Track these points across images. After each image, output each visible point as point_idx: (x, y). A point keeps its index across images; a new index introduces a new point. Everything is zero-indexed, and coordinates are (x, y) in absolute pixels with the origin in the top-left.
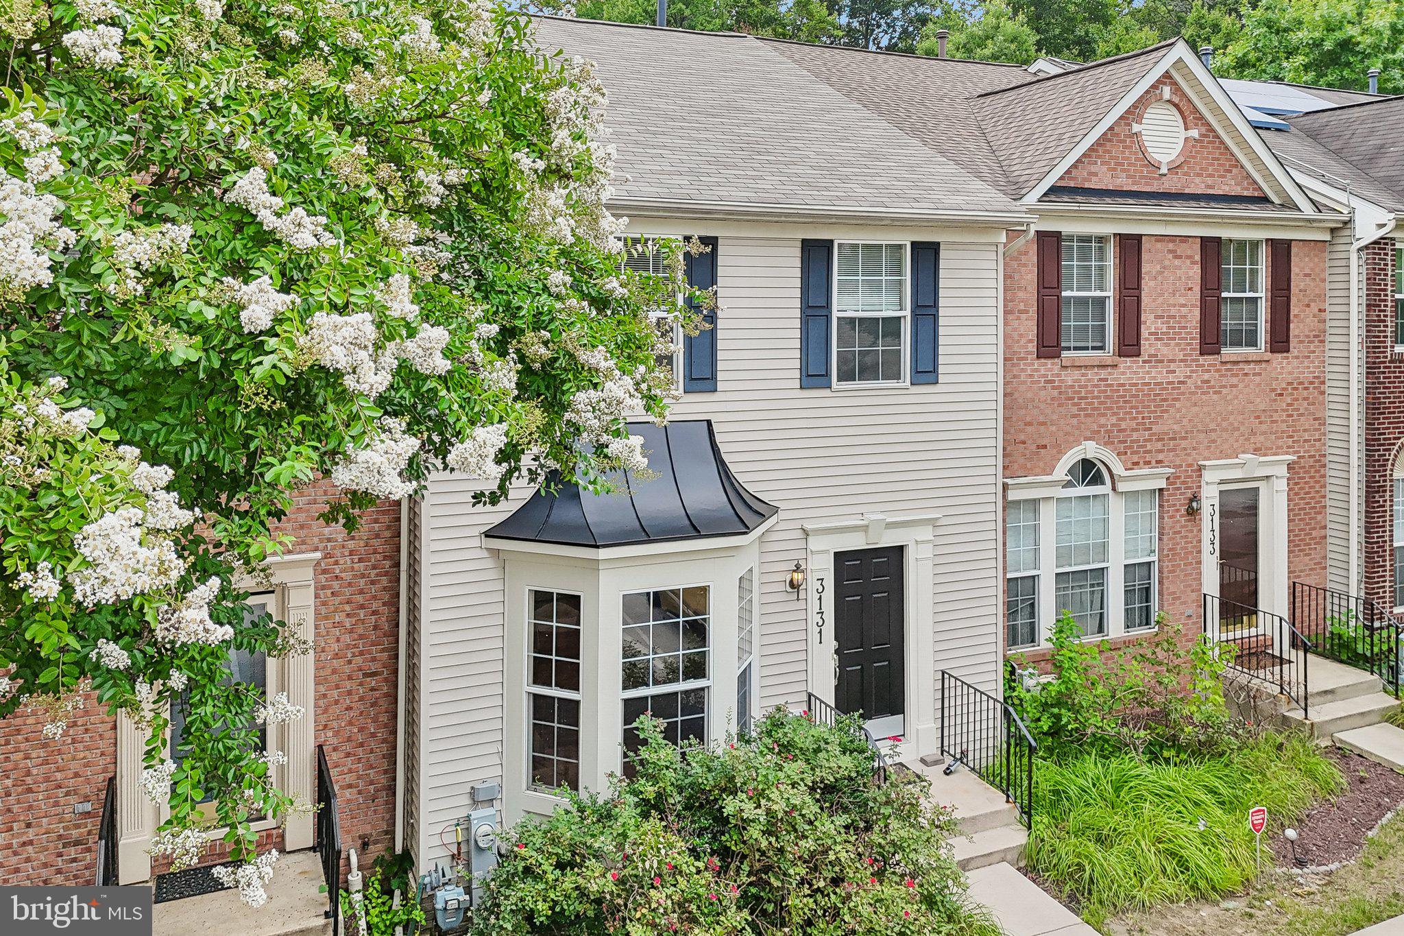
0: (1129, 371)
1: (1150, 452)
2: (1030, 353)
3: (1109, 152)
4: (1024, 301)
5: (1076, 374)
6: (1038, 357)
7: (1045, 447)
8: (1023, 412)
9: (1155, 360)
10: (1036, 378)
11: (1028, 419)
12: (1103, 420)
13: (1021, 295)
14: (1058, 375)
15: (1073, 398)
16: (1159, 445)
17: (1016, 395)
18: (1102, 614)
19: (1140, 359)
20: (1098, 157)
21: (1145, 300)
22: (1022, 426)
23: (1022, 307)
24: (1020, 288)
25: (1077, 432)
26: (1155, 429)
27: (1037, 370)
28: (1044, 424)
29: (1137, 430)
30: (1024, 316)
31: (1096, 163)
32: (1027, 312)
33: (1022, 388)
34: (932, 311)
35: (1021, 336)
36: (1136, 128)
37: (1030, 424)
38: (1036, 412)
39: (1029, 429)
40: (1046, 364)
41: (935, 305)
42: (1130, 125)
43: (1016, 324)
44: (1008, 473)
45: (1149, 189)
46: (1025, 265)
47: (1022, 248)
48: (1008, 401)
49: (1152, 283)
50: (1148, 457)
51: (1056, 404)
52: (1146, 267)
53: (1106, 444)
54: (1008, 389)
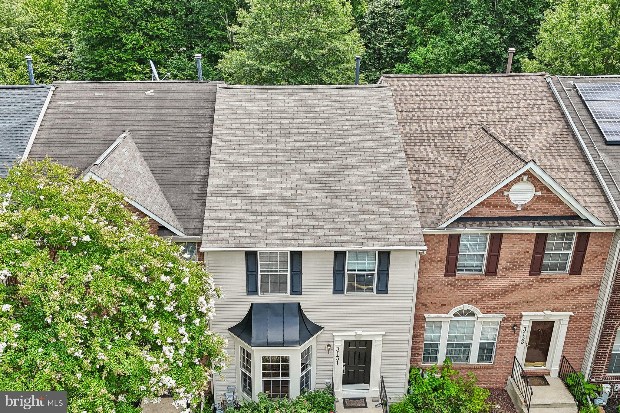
0: (490, 281)
1: (496, 308)
2: (442, 274)
3: (490, 203)
4: (441, 258)
5: (463, 282)
6: (445, 276)
7: (445, 305)
8: (436, 294)
9: (504, 277)
10: (443, 283)
11: (438, 296)
12: (474, 297)
13: (439, 255)
14: (454, 282)
15: (461, 289)
16: (502, 306)
18: (468, 357)
19: (496, 277)
20: (485, 205)
21: (502, 256)
22: (435, 298)
23: (439, 259)
24: (438, 253)
25: (461, 301)
26: (500, 301)
27: (444, 280)
28: (446, 297)
29: (491, 301)
30: (439, 263)
31: (482, 207)
32: (441, 261)
33: (437, 286)
34: (386, 272)
35: (438, 269)
36: (506, 193)
38: (442, 294)
39: (438, 299)
40: (449, 278)
41: (388, 270)
42: (503, 192)
43: (436, 265)
44: (427, 312)
45: (510, 216)
46: (442, 245)
47: (441, 239)
48: (429, 290)
49: (507, 250)
50: (495, 310)
51: (452, 291)
52: (503, 245)
53: (474, 305)
54: (430, 286)
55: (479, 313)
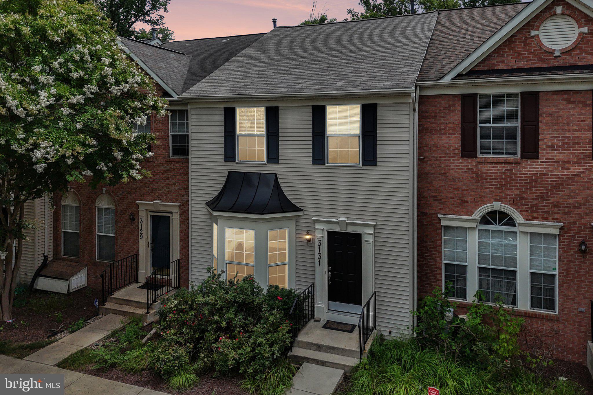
1: (547, 212)
2: (457, 154)
3: (513, 49)
4: (453, 129)
5: (489, 166)
6: (462, 157)
7: (467, 202)
8: (452, 183)
9: (551, 161)
10: (461, 167)
11: (456, 187)
12: (509, 192)
13: (451, 126)
14: (476, 166)
15: (487, 179)
16: (555, 210)
17: (448, 174)
18: (514, 296)
19: (539, 161)
20: (505, 52)
21: (543, 127)
22: (451, 190)
23: (451, 131)
24: (449, 123)
25: (489, 197)
26: (552, 200)
27: (461, 163)
28: (467, 190)
29: (536, 199)
30: (452, 136)
31: (503, 56)
32: (455, 134)
33: (452, 172)
34: (372, 134)
35: (451, 146)
36: (534, 33)
37: (457, 189)
38: (460, 184)
39: (456, 192)
40: (467, 160)
41: (375, 131)
43: (447, 140)
44: (442, 212)
45: (546, 65)
46: (453, 111)
47: (451, 103)
48: (442, 177)
49: (549, 118)
50: (545, 215)
51: (474, 181)
52: (543, 109)
53: (511, 205)
54: (443, 172)
55: (519, 218)
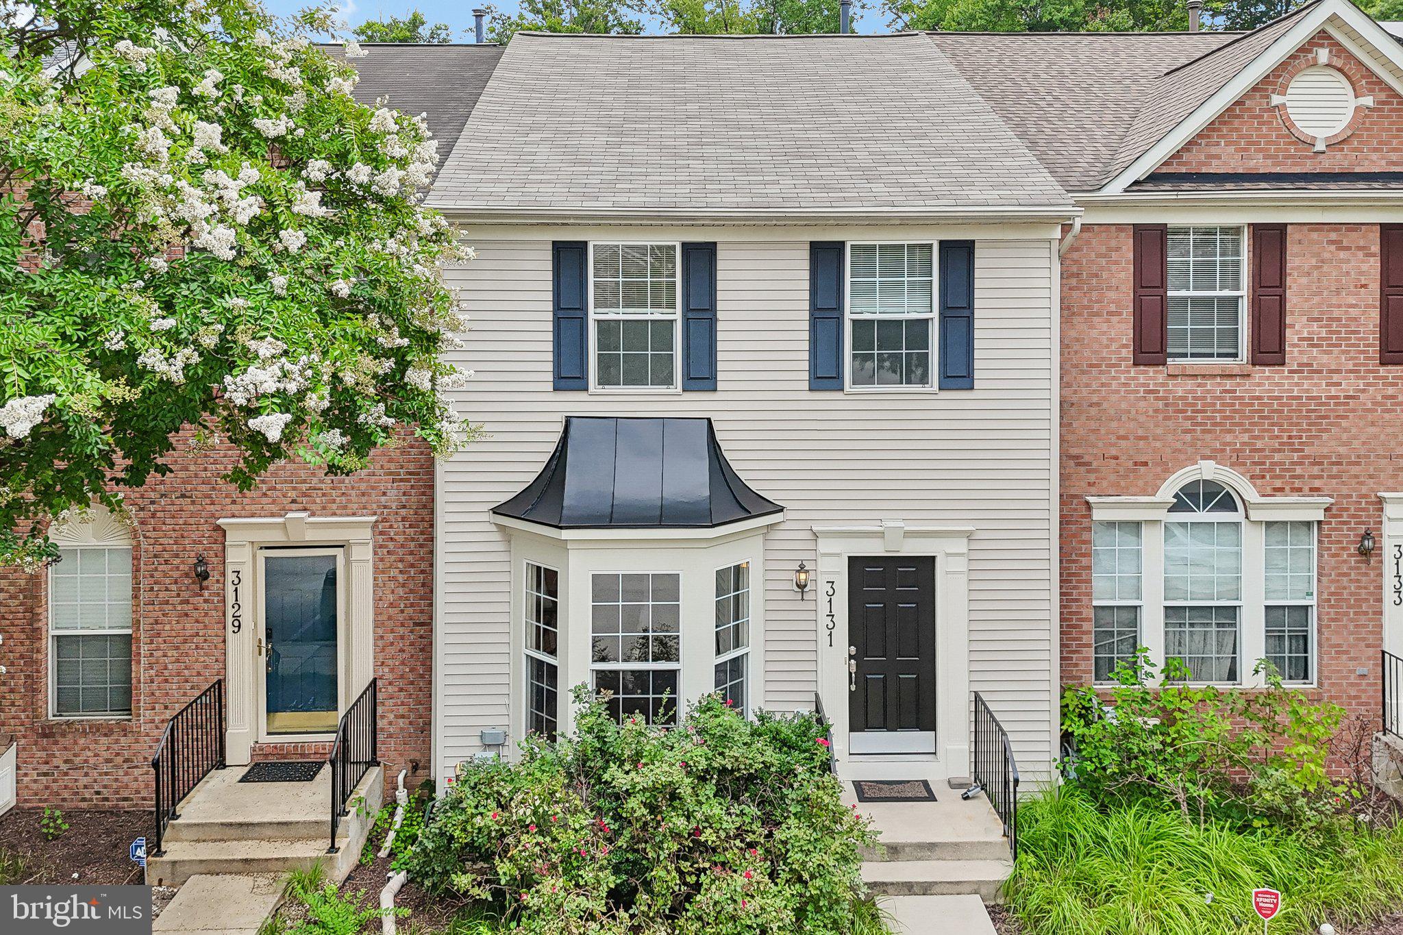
0: (1266, 380)
1: (1300, 477)
2: (1125, 359)
3: (1237, 130)
4: (1117, 302)
5: (1190, 384)
6: (1135, 364)
7: (1146, 464)
8: (1114, 424)
9: (1306, 369)
10: (1133, 387)
11: (1122, 432)
12: (1229, 438)
13: (1112, 295)
14: (1163, 385)
15: (1186, 411)
16: (1316, 470)
17: (1105, 405)
18: (1234, 659)
19: (1286, 369)
20: (1223, 137)
21: (1292, 299)
22: (1113, 439)
23: (1113, 308)
24: (1109, 288)
25: (1190, 450)
26: (1308, 450)
27: (1134, 379)
28: (1145, 438)
29: (1279, 451)
30: (1115, 319)
31: (1218, 144)
32: (1120, 314)
33: (1114, 398)
34: (966, 313)
35: (1112, 340)
36: (1276, 100)
37: (1125, 438)
38: (1132, 425)
39: (1123, 443)
40: (1146, 372)
41: (970, 306)
42: (1268, 97)
43: (1105, 327)
44: (1093, 490)
45: (1297, 170)
46: (1116, 263)
47: (1113, 243)
48: (1093, 411)
49: (1304, 280)
50: (1297, 483)
51: (1161, 417)
52: (1294, 261)
53: (1232, 465)
54: (1095, 399)
55: (1250, 493)
